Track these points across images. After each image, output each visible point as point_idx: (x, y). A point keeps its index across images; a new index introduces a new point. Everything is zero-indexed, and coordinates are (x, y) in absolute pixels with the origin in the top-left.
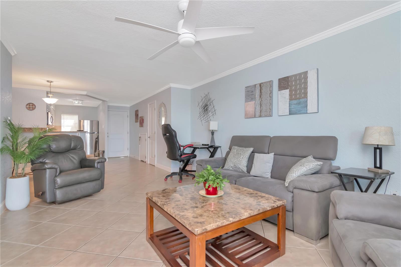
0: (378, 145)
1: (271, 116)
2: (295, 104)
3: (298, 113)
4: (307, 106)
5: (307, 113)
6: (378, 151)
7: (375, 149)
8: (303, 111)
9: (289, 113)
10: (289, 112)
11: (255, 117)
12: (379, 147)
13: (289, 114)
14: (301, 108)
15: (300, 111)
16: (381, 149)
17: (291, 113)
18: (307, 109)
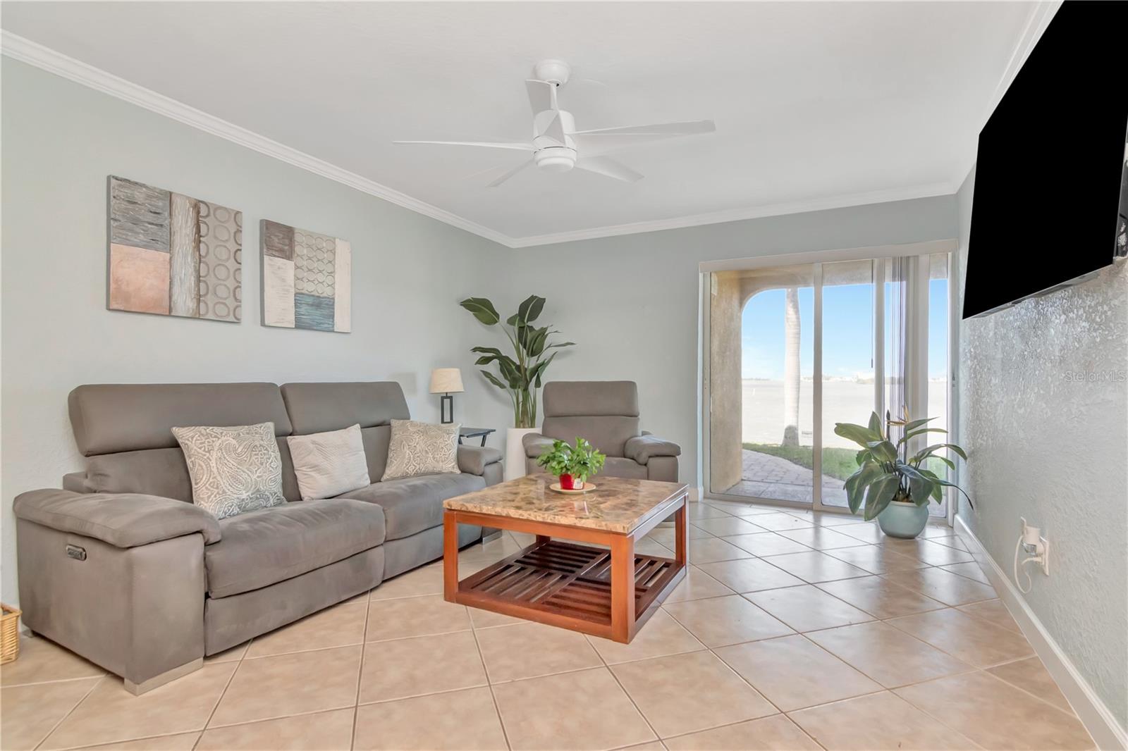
0: (447, 393)
1: (237, 321)
2: (308, 305)
3: (315, 328)
4: (332, 316)
5: (333, 331)
6: (447, 402)
7: (443, 398)
8: (326, 326)
9: (296, 325)
10: (296, 322)
11: (170, 313)
12: (448, 395)
13: (294, 327)
14: (321, 318)
15: (321, 323)
16: (451, 398)
17: (300, 325)
18: (333, 322)
